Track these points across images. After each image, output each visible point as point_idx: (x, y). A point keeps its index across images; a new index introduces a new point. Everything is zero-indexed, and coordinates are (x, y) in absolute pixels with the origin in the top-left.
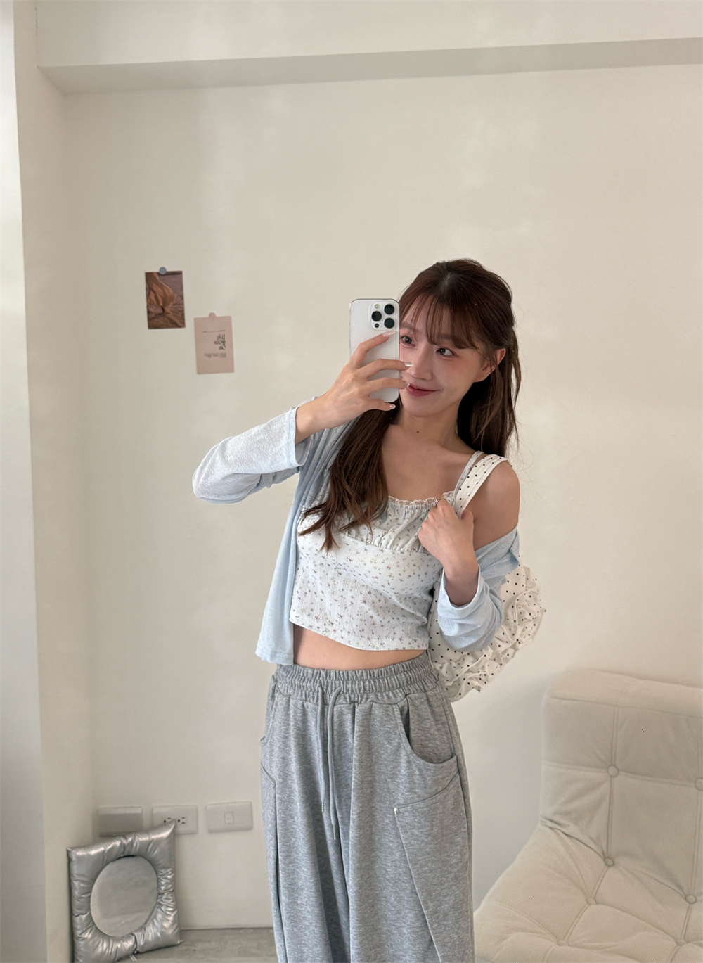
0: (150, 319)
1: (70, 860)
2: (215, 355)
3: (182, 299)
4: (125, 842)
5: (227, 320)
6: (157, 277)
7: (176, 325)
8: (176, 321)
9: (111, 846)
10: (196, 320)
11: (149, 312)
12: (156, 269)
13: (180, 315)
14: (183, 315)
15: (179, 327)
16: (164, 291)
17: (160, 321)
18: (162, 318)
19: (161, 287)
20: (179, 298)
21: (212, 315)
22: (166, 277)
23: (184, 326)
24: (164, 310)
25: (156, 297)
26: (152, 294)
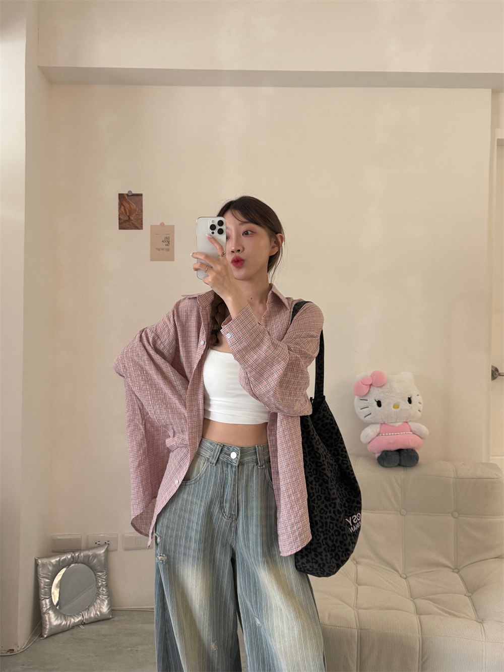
0: (120, 223)
1: (37, 565)
2: (163, 249)
3: (142, 211)
4: (73, 555)
5: (172, 228)
6: (126, 197)
7: (138, 228)
8: (138, 225)
9: (64, 557)
10: (151, 226)
11: (119, 219)
12: (126, 192)
13: (140, 221)
14: (142, 221)
16: (130, 206)
18: (128, 223)
19: (129, 203)
20: (140, 211)
21: (162, 224)
22: (132, 197)
23: (142, 229)
24: (129, 218)
25: (125, 209)
26: (122, 208)
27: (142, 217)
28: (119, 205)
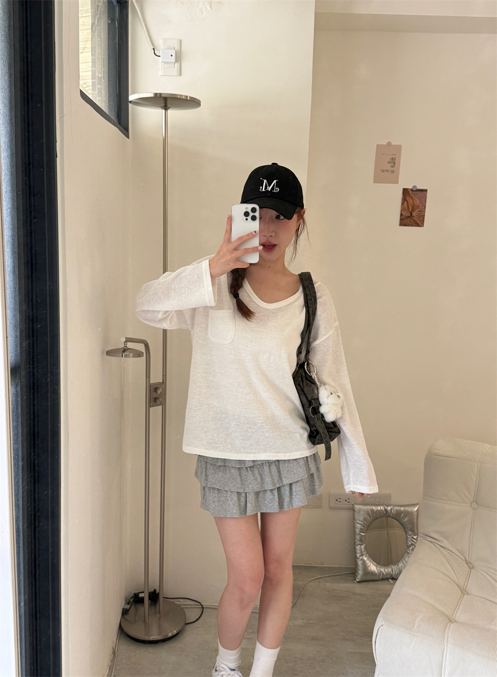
0: (401, 220)
3: (425, 208)
7: (417, 225)
8: (418, 222)
11: (401, 215)
12: (410, 187)
13: (422, 218)
14: (424, 218)
15: (419, 226)
16: (414, 202)
17: (408, 221)
18: (409, 219)
19: (412, 199)
20: (423, 207)
22: (416, 192)
23: (423, 226)
24: (411, 214)
25: (408, 205)
26: (405, 203)
27: (424, 214)
28: (402, 200)
